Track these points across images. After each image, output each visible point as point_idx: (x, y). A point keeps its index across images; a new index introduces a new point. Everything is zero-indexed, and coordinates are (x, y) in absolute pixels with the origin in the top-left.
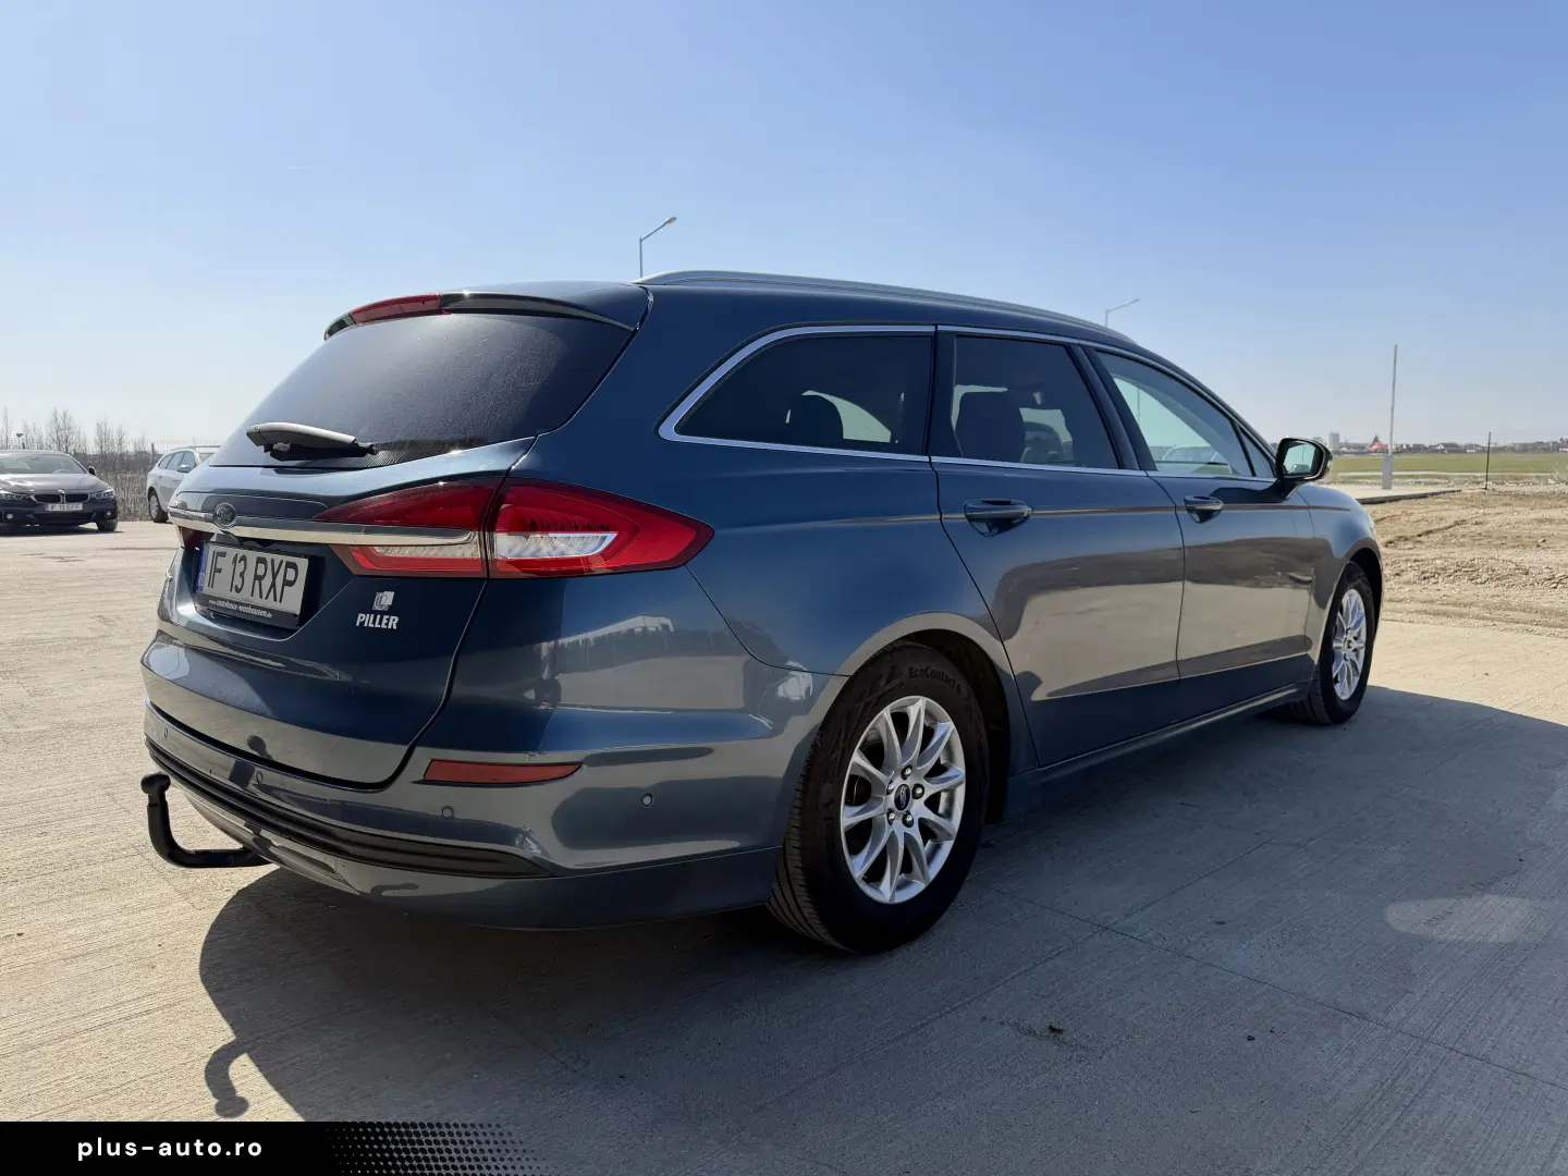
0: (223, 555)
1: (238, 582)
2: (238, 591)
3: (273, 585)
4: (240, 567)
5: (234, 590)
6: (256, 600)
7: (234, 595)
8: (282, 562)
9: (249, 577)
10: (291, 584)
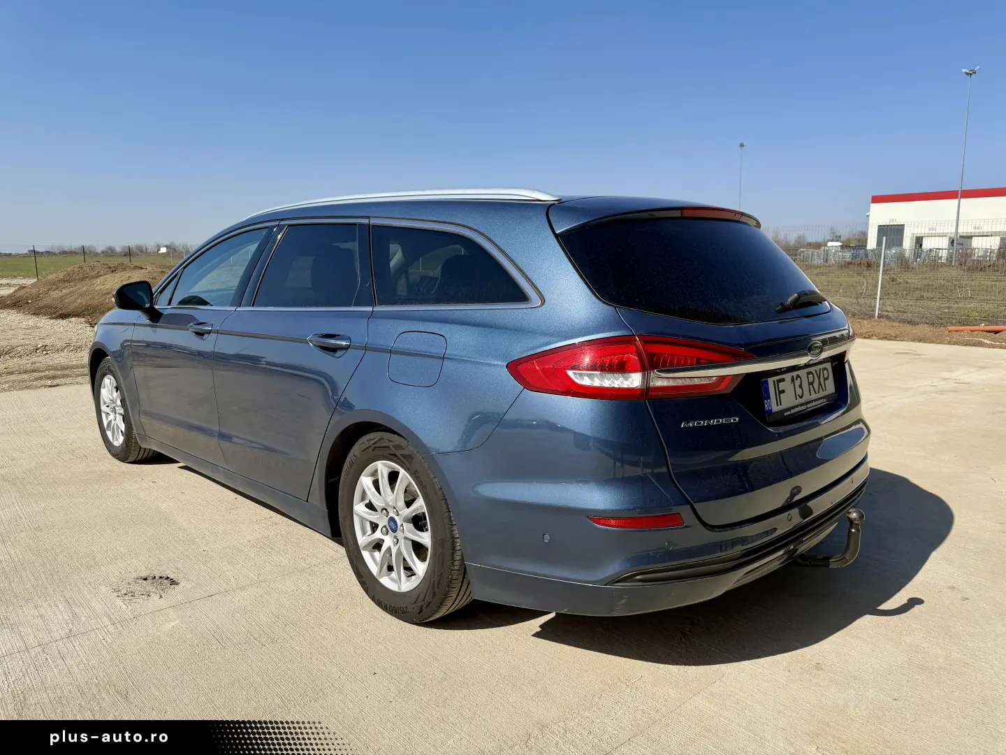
0: (783, 380)
1: (799, 392)
2: (801, 397)
3: (820, 383)
4: (797, 382)
5: (798, 397)
6: (814, 396)
7: (800, 401)
8: (820, 370)
9: (805, 385)
10: (826, 379)
